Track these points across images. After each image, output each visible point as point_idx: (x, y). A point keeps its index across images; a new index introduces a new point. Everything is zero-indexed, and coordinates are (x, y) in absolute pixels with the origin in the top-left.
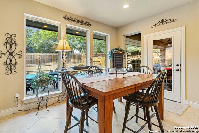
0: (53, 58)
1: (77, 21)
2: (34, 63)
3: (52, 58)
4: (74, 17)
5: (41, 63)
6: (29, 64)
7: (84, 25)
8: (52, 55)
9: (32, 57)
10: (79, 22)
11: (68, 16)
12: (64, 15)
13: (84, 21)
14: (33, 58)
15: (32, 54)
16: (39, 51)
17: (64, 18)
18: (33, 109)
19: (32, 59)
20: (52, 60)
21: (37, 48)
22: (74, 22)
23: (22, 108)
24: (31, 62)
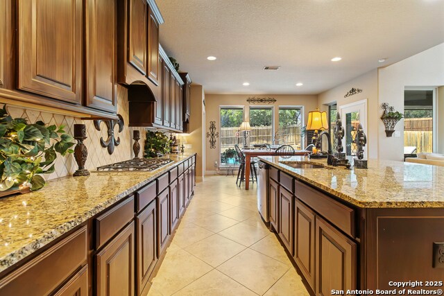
0: (258, 134)
1: (260, 101)
2: (231, 143)
3: (255, 135)
4: (256, 98)
6: (225, 144)
9: (229, 133)
11: (251, 97)
12: (247, 98)
13: (267, 98)
14: (231, 135)
15: (229, 129)
16: (237, 123)
18: (225, 175)
19: (229, 137)
21: (235, 119)
22: (256, 103)
23: (219, 172)
24: (228, 140)
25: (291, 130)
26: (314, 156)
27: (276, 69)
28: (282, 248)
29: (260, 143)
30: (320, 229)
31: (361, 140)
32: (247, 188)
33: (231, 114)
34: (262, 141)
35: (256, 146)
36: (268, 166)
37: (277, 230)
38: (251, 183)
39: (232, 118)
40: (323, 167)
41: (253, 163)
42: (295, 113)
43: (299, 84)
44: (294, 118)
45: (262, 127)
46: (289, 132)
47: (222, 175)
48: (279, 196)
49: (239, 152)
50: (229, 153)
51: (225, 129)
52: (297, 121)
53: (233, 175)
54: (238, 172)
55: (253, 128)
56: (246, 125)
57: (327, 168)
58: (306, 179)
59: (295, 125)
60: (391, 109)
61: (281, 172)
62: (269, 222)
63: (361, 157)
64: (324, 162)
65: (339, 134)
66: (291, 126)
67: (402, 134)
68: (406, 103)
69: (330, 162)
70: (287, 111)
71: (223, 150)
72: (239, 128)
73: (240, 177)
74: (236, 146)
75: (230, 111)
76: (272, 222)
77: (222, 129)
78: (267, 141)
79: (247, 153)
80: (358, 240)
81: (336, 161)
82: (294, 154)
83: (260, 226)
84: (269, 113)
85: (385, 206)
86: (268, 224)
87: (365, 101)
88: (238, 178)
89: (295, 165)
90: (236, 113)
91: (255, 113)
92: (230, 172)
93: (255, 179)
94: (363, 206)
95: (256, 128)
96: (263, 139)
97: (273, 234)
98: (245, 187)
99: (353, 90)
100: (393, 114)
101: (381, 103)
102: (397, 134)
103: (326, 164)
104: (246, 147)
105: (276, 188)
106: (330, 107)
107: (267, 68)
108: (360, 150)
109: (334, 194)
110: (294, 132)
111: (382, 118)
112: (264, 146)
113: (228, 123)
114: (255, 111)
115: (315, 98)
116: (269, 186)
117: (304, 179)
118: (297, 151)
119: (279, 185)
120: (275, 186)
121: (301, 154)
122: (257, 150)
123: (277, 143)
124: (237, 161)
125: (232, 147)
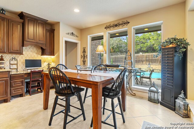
1: (115, 26)
4: (112, 24)
7: (121, 27)
10: (116, 25)
11: (108, 25)
13: (121, 22)
17: (105, 28)
22: (112, 28)
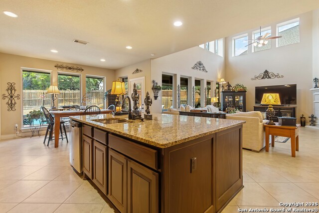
0: (65, 97)
1: (69, 68)
2: (36, 105)
3: (62, 97)
4: (64, 65)
5: (46, 104)
6: (27, 106)
7: (76, 71)
8: (62, 93)
9: (33, 95)
12: (55, 64)
13: (75, 67)
14: (34, 97)
15: (33, 91)
16: (42, 87)
17: (55, 66)
18: (29, 136)
19: (33, 99)
20: (62, 100)
21: (40, 83)
22: (65, 69)
23: (20, 135)
24: (30, 102)
25: (94, 94)
26: (117, 114)
27: (85, 44)
28: (96, 191)
29: (67, 104)
30: (131, 169)
31: (149, 102)
32: (56, 146)
33: (35, 78)
34: (68, 103)
35: (65, 107)
36: (81, 125)
37: (91, 178)
38: (60, 141)
39: (36, 82)
40: (125, 121)
41: (63, 122)
42: (97, 82)
43: (103, 60)
44: (96, 85)
45: (68, 91)
46: (92, 96)
47: (26, 137)
48: (93, 148)
49: (46, 113)
50: (34, 115)
51: (27, 91)
52: (98, 88)
53: (39, 135)
54: (45, 132)
55: (61, 91)
56: (54, 88)
57: (128, 122)
58: (120, 132)
59: (97, 91)
60: (157, 83)
61: (94, 129)
62: (82, 173)
63: (148, 112)
64: (126, 117)
65: (136, 98)
66: (94, 91)
67: (161, 98)
68: (163, 81)
69: (130, 117)
70: (91, 80)
71: (26, 112)
72: (45, 91)
73: (48, 136)
74: (43, 108)
75: (33, 74)
76: (85, 172)
77: (24, 91)
78: (74, 102)
79: (56, 114)
80: (160, 170)
81: (134, 116)
82: (100, 113)
83: (73, 178)
84: (75, 80)
85: (174, 144)
86: (81, 175)
87: (144, 77)
88: (46, 138)
89: (105, 121)
90: (40, 77)
91: (62, 79)
92: (36, 133)
93: (64, 136)
94: (164, 147)
95: (63, 91)
96: (70, 101)
97: (87, 181)
98: (54, 145)
99: (137, 70)
100: (158, 87)
101: (152, 79)
102: (159, 98)
103: (127, 119)
104: (54, 108)
105: (90, 142)
106: (123, 79)
107: (77, 41)
108: (148, 108)
109: (143, 141)
110: (96, 96)
111: (152, 89)
112: (73, 107)
113: (31, 85)
114: (62, 76)
115: (113, 72)
116: (82, 142)
117: (117, 133)
118: (102, 110)
119: (93, 140)
120: (89, 141)
121: (104, 113)
122: (66, 111)
123: (85, 104)
124: (43, 121)
125: (38, 108)
